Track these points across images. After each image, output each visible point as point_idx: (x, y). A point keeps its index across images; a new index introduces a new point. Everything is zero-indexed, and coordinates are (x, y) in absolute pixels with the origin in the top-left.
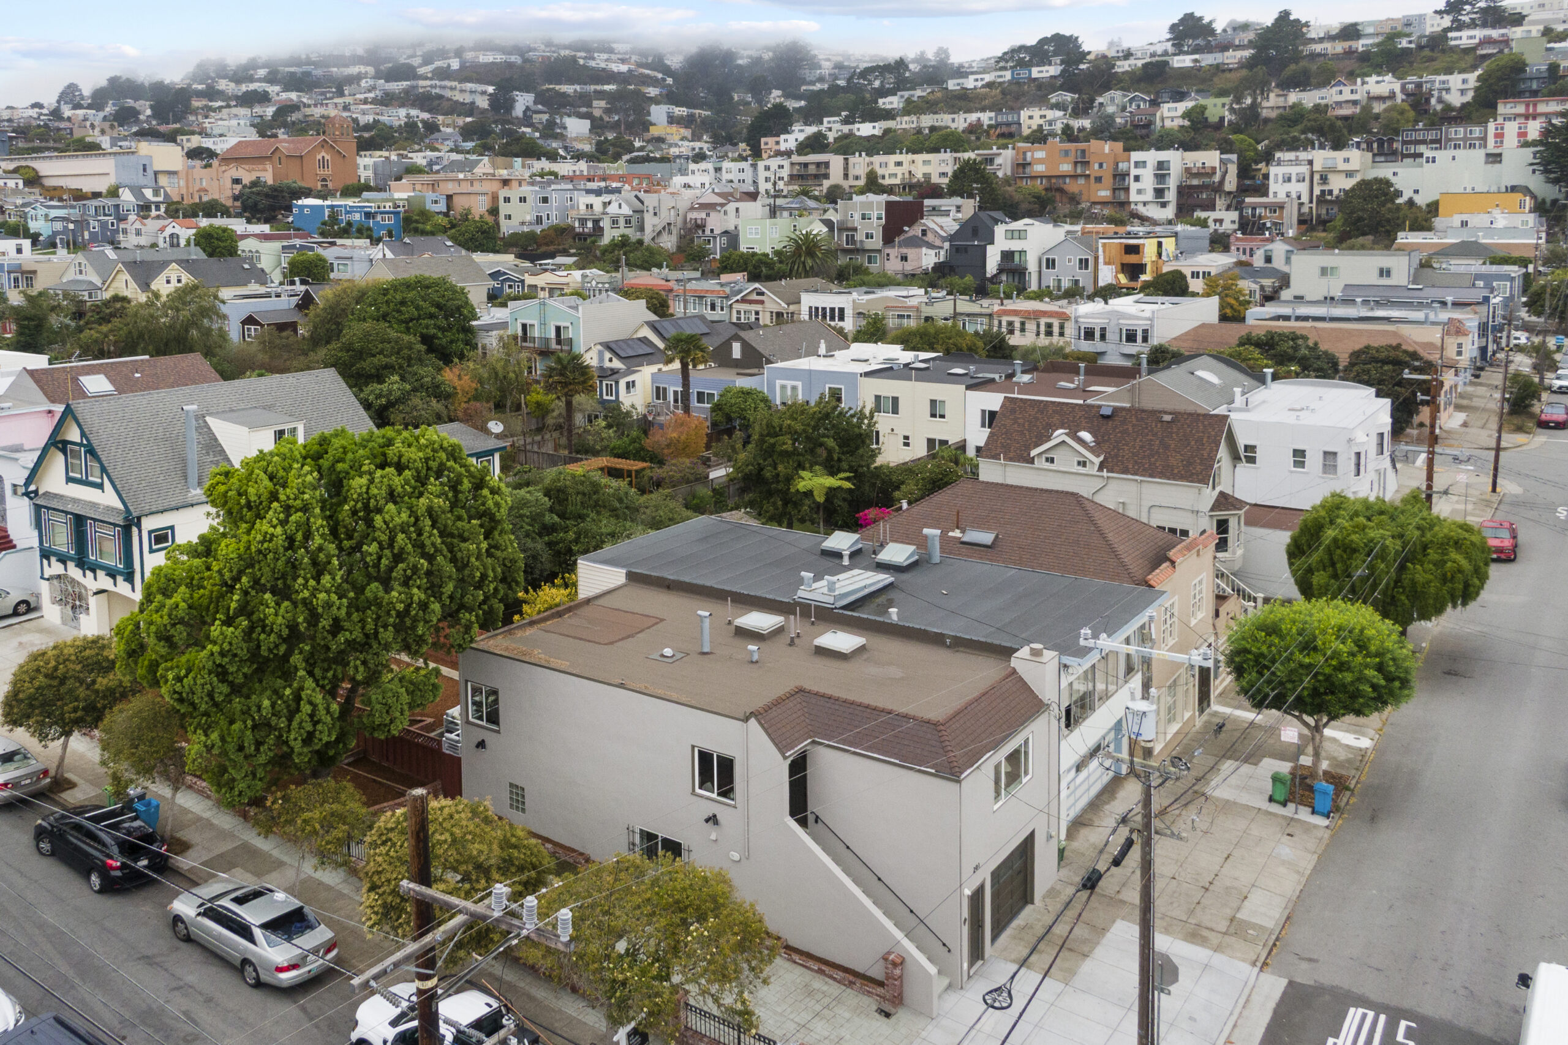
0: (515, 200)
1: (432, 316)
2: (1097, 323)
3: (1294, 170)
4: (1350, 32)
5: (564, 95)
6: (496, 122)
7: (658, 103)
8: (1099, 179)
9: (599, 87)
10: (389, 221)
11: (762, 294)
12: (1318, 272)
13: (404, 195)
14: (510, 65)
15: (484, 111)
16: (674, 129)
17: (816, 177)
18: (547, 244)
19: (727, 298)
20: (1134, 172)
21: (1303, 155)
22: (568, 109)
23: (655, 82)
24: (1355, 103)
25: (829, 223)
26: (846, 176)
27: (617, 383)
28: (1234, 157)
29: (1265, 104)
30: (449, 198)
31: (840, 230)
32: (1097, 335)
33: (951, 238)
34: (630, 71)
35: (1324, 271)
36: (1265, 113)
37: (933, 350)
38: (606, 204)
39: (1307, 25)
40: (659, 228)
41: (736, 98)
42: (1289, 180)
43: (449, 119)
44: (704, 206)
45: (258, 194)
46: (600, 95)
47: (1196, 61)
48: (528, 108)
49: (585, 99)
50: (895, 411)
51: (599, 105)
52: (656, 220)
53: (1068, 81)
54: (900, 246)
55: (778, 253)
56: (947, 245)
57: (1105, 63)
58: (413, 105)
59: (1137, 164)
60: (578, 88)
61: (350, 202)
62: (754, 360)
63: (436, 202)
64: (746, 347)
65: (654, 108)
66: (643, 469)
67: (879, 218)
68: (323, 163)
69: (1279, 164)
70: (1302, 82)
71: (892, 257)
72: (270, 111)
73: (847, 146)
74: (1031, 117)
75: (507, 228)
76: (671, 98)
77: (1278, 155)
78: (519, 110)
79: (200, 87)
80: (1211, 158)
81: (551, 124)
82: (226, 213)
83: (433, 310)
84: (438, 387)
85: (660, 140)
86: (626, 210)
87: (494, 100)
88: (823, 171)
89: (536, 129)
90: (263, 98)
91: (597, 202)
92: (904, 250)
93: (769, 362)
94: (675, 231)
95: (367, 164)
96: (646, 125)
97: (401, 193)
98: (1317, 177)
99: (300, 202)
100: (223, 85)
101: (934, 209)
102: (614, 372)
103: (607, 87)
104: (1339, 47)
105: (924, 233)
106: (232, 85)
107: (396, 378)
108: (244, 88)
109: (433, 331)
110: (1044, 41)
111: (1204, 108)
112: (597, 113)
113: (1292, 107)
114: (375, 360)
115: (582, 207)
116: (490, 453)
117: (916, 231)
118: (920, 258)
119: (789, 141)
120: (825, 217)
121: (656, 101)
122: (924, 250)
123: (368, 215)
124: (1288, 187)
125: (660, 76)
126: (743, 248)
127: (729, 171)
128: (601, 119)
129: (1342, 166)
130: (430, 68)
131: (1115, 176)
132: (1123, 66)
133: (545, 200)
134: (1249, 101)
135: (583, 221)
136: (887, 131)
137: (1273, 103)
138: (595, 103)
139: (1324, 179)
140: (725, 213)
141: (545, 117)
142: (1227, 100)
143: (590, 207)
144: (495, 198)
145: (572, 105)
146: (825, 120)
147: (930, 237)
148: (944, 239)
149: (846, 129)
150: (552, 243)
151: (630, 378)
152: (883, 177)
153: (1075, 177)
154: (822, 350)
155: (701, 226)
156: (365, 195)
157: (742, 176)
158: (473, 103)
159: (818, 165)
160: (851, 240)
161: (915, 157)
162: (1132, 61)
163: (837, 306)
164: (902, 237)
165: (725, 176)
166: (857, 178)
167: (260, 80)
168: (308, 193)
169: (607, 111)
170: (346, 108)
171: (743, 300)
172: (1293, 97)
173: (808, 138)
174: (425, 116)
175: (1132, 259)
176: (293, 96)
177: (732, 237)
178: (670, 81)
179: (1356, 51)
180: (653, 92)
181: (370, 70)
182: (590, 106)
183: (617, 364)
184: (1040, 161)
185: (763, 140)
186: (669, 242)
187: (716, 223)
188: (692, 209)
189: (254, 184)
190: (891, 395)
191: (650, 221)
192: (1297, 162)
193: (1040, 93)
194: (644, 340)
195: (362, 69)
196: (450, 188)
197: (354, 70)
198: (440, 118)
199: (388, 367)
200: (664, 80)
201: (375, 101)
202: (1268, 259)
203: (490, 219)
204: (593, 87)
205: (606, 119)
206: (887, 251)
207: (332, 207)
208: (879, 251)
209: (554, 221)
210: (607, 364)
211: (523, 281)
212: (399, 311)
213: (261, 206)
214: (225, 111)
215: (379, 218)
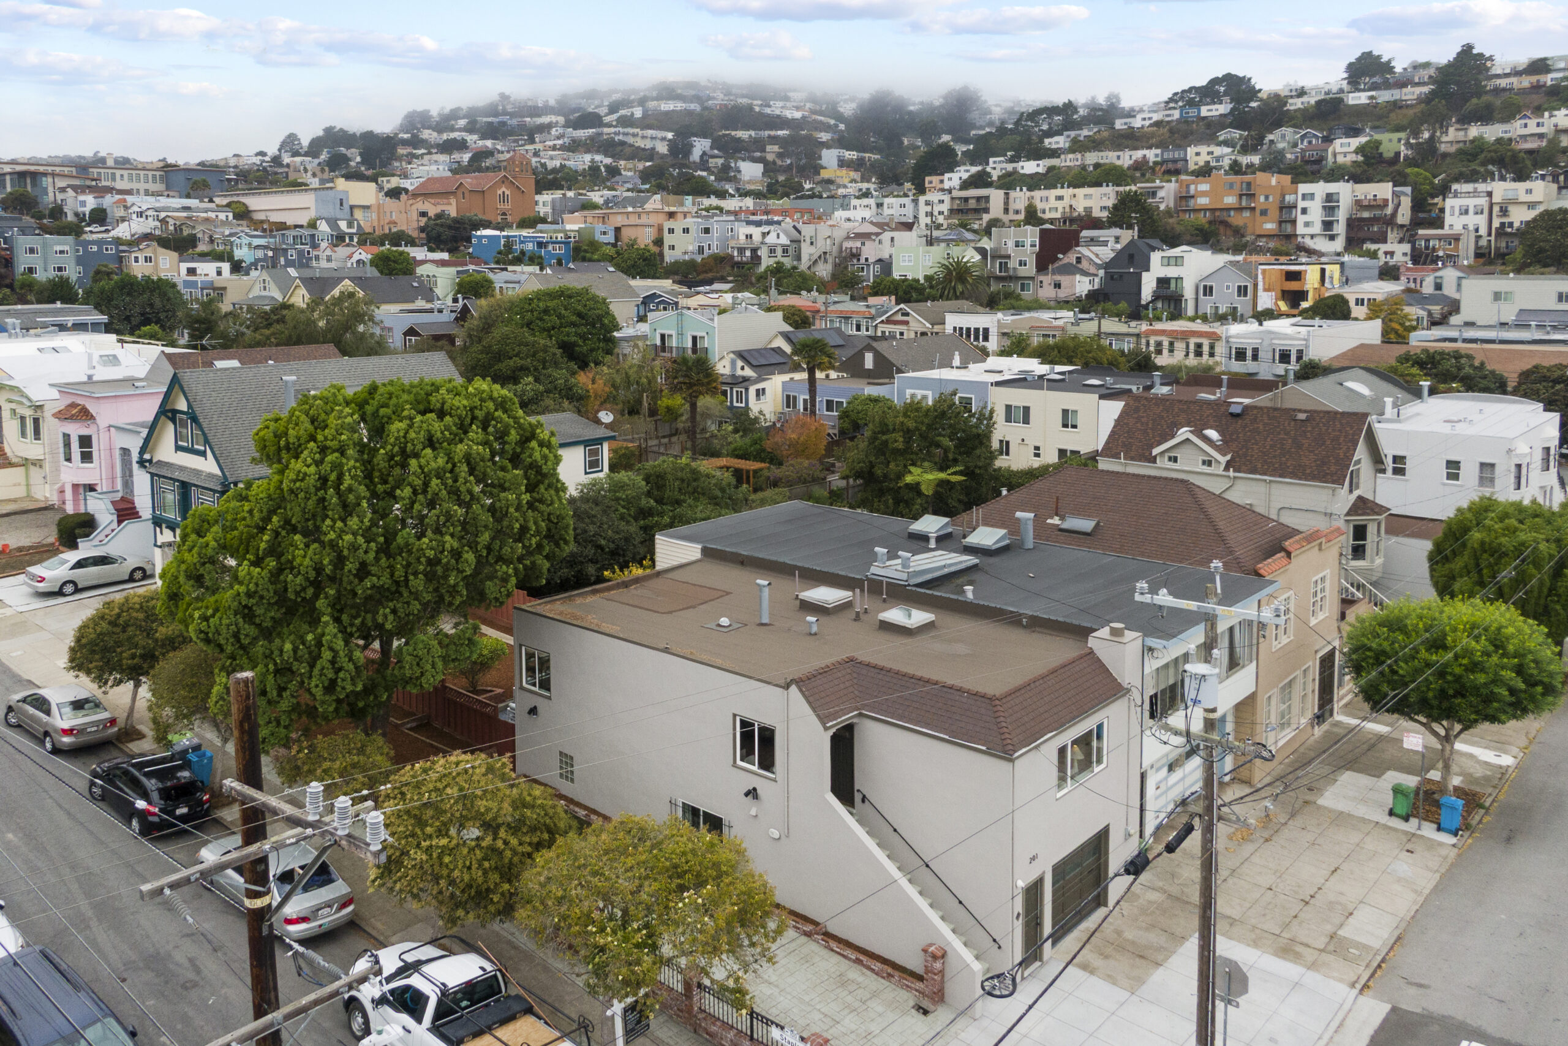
0: (678, 231)
1: (574, 324)
2: (1249, 344)
3: (1471, 202)
4: (1539, 66)
5: (739, 140)
6: (673, 166)
7: (829, 147)
8: (1264, 213)
9: (772, 133)
10: (559, 250)
11: (907, 314)
12: (1491, 297)
13: (575, 227)
14: (689, 113)
15: (663, 156)
16: (844, 172)
17: (976, 211)
18: (706, 272)
19: (873, 318)
20: (1301, 204)
21: (1482, 187)
22: (743, 154)
23: (827, 128)
24: (1541, 136)
25: (982, 252)
26: (1006, 211)
27: (747, 390)
28: (1408, 190)
29: (1444, 139)
30: (618, 230)
31: (993, 257)
32: (1249, 353)
33: (1107, 266)
34: (804, 117)
35: (1497, 296)
36: (1443, 148)
37: (1071, 363)
38: (765, 235)
39: (1491, 58)
40: (816, 257)
41: (906, 142)
42: (1466, 212)
43: (630, 165)
44: (858, 236)
45: (442, 225)
46: (774, 140)
47: (1371, 98)
48: (704, 153)
49: (759, 145)
50: (1026, 421)
51: (772, 150)
52: (812, 250)
53: (1237, 119)
54: (1053, 273)
55: (928, 278)
56: (1101, 273)
57: (1277, 102)
58: (598, 152)
59: (1304, 197)
60: (753, 133)
61: (525, 233)
62: (885, 370)
63: (605, 233)
64: (879, 357)
65: (825, 153)
66: (761, 469)
67: (1033, 246)
68: (504, 198)
69: (1455, 196)
70: (1485, 116)
71: (1045, 284)
72: (466, 157)
73: (1009, 182)
74: (1198, 154)
75: (669, 257)
76: (841, 142)
77: (1455, 187)
78: (696, 155)
79: (406, 136)
80: (1384, 190)
81: (726, 168)
82: (412, 243)
83: (574, 318)
84: (570, 389)
85: (830, 182)
86: (784, 240)
87: (673, 145)
88: (983, 205)
89: (712, 173)
90: (462, 146)
91: (756, 232)
92: (1058, 278)
93: (900, 371)
94: (830, 260)
95: (545, 202)
96: (817, 169)
97: (573, 224)
98: (1496, 209)
99: (479, 233)
100: (427, 134)
101: (1092, 240)
102: (745, 379)
103: (780, 133)
104: (1526, 82)
105: (1079, 260)
106: (435, 134)
107: (531, 379)
108: (445, 136)
109: (573, 339)
110: (1215, 81)
111: (1378, 144)
112: (770, 157)
113: (1472, 142)
114: (511, 363)
115: (742, 237)
116: (599, 441)
117: (1071, 258)
118: (1073, 286)
119: (954, 179)
120: (979, 245)
121: (827, 145)
122: (1078, 277)
123: (541, 245)
124: (1465, 219)
125: (832, 122)
126: (896, 275)
127: (890, 207)
128: (774, 163)
129: (1524, 197)
130: (615, 116)
131: (1281, 208)
132: (1295, 104)
133: (707, 231)
134: (1426, 135)
135: (741, 250)
136: (1051, 169)
137: (1452, 137)
138: (769, 148)
139: (1504, 212)
140: (880, 242)
141: (720, 161)
142: (1403, 135)
143: (749, 237)
144: (660, 229)
145: (746, 150)
146: (991, 160)
147: (1084, 265)
148: (1099, 267)
149: (1010, 167)
150: (711, 270)
151: (760, 386)
152: (1044, 212)
153: (1240, 209)
154: (957, 361)
155: (856, 255)
156: (540, 226)
157: (903, 211)
158: (653, 149)
159: (978, 199)
160: (1004, 266)
161: (1077, 191)
162: (1305, 99)
163: (981, 327)
164: (1056, 265)
165: (886, 211)
166: (1017, 212)
167: (460, 130)
168: (487, 225)
169: (780, 155)
170: (536, 154)
171: (888, 321)
172: (1474, 131)
173: (971, 176)
174: (608, 161)
175: (1293, 286)
176: (489, 143)
177: (886, 265)
178: (842, 127)
179: (1544, 85)
180: (824, 137)
181: (561, 120)
182: (763, 150)
183: (748, 372)
184: (1204, 194)
185: (927, 179)
186: (824, 271)
187: (871, 252)
188: (848, 238)
189: (439, 216)
190: (1021, 404)
191: (807, 251)
192: (1475, 194)
193: (1209, 131)
194: (778, 351)
195: (553, 118)
196: (619, 220)
197: (545, 120)
198: (622, 163)
199: (524, 369)
200: (836, 126)
201: (563, 148)
202: (1438, 287)
203: (654, 249)
204: (767, 133)
205: (779, 162)
206: (1041, 278)
207: (508, 237)
208: (1032, 278)
209: (715, 250)
210: (739, 373)
211: (676, 303)
212: (541, 319)
213: (444, 237)
214: (426, 157)
215: (550, 247)
